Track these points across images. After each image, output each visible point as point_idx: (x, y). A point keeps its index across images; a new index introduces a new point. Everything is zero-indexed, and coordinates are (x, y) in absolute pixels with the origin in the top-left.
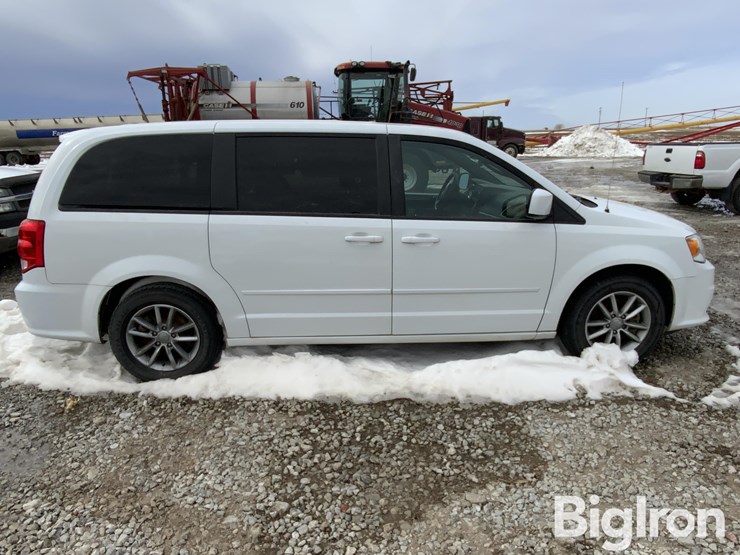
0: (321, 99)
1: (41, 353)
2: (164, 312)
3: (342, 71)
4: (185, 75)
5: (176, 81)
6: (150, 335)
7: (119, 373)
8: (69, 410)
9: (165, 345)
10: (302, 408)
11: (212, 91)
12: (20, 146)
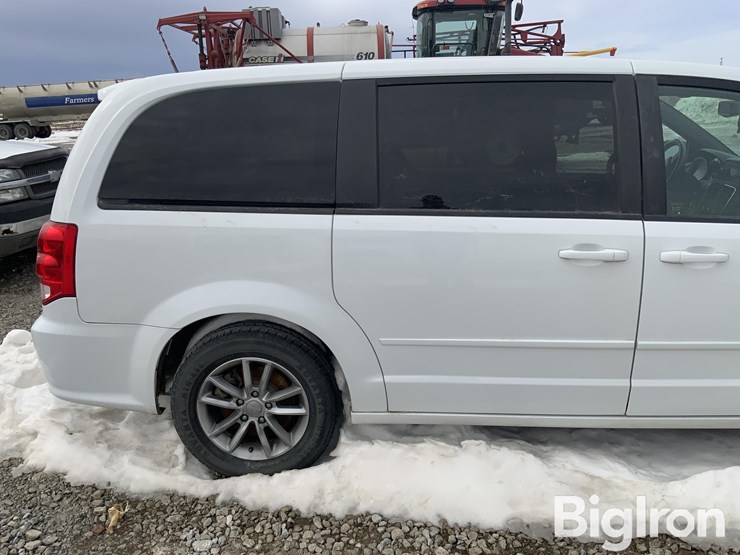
0: (394, 49)
1: (67, 418)
2: (256, 369)
3: (424, 10)
4: (226, 21)
5: (215, 30)
6: (232, 404)
7: (182, 459)
8: (114, 527)
9: (255, 420)
10: (489, 545)
11: (259, 41)
12: (29, 116)
